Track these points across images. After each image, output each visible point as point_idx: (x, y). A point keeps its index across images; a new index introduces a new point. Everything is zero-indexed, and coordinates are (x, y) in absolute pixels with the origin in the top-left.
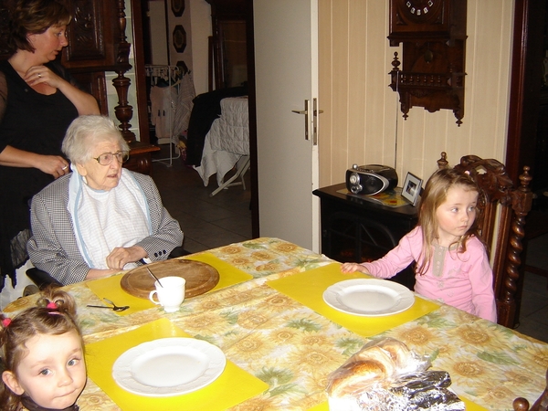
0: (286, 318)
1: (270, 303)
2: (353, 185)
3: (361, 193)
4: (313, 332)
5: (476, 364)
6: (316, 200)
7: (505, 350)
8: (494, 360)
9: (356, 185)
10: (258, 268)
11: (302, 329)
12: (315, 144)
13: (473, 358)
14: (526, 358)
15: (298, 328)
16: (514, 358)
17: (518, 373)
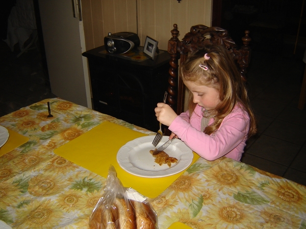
0: (70, 179)
1: (55, 164)
2: (109, 47)
3: (115, 52)
4: (95, 191)
5: (236, 208)
6: (85, 59)
7: (254, 189)
8: (248, 201)
9: (112, 47)
10: (43, 129)
11: (85, 190)
12: (81, 20)
13: (232, 201)
14: (272, 195)
15: (82, 189)
16: (263, 196)
17: (271, 212)
